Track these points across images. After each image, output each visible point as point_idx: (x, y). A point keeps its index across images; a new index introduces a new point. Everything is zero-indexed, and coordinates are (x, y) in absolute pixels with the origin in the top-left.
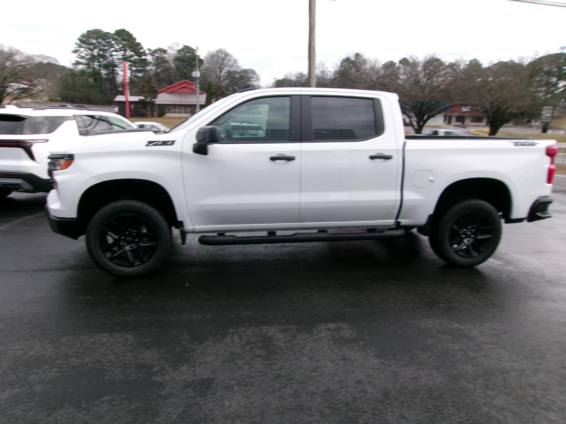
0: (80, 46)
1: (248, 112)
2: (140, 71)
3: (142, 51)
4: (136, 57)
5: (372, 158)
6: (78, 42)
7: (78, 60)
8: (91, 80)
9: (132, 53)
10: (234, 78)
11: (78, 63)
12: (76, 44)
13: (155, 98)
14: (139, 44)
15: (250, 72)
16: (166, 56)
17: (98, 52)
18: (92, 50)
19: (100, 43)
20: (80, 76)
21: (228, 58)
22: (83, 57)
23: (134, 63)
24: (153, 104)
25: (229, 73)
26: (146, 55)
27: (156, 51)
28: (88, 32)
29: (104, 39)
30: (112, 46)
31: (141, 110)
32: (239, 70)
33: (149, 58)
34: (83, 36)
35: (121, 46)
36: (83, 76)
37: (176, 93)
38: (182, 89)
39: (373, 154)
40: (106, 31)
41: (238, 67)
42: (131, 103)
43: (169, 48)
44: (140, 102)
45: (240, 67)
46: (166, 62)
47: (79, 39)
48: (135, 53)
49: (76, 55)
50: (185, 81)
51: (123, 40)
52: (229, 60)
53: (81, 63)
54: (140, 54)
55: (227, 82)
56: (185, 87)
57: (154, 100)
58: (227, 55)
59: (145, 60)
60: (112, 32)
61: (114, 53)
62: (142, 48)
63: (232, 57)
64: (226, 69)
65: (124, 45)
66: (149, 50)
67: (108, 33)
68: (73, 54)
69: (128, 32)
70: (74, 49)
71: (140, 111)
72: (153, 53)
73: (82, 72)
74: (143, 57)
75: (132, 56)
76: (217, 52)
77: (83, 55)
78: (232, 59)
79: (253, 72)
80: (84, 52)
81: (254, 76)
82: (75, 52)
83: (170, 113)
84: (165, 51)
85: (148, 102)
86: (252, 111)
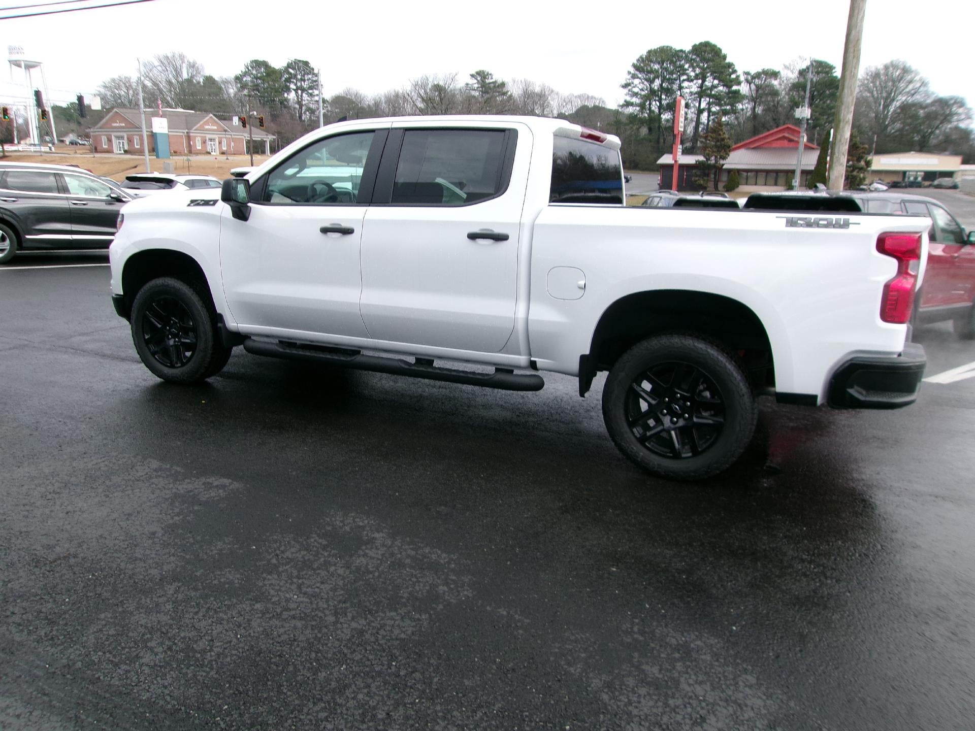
0: (634, 77)
1: (927, 183)
2: (725, 113)
3: (733, 76)
4: (721, 88)
5: (473, 237)
6: (632, 70)
7: (628, 98)
8: (644, 131)
9: (716, 82)
10: (915, 117)
11: (628, 104)
12: (629, 73)
13: (724, 158)
14: (730, 65)
15: (952, 102)
16: (775, 83)
17: (661, 85)
18: (651, 82)
19: (666, 69)
20: (628, 125)
21: (909, 78)
22: (635, 94)
23: (718, 99)
24: (719, 169)
25: (905, 107)
26: (739, 83)
27: (758, 75)
28: (649, 52)
29: (672, 62)
30: (683, 71)
31: (697, 178)
32: (929, 101)
33: (744, 89)
34: (641, 60)
35: (698, 71)
36: (631, 125)
37: (765, 149)
38: (779, 142)
39: (476, 230)
40: (678, 48)
41: (927, 95)
42: (682, 167)
43: (786, 67)
44: (698, 166)
45: (933, 93)
46: (775, 93)
47: (634, 66)
48: (720, 81)
49: (626, 91)
50: (788, 128)
51: (704, 60)
52: (910, 82)
53: (632, 104)
54: (728, 83)
55: (898, 125)
56: (784, 138)
57: (722, 162)
58: (906, 71)
59: (737, 92)
60: (688, 48)
61: (685, 84)
62: (735, 71)
63: (917, 74)
64: (902, 99)
65: (703, 69)
66: (747, 73)
67: (681, 51)
68: (622, 89)
69: (715, 46)
70: (625, 82)
71: (696, 181)
72: (751, 78)
73: (632, 118)
74: (735, 88)
75: (714, 87)
76: (886, 67)
77: (636, 90)
78: (917, 78)
79: (961, 103)
80: (639, 85)
81: (960, 110)
82: (626, 86)
83: (747, 184)
84: (775, 75)
85: (710, 167)
86: (936, 182)
